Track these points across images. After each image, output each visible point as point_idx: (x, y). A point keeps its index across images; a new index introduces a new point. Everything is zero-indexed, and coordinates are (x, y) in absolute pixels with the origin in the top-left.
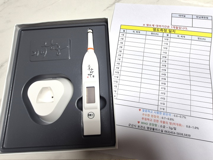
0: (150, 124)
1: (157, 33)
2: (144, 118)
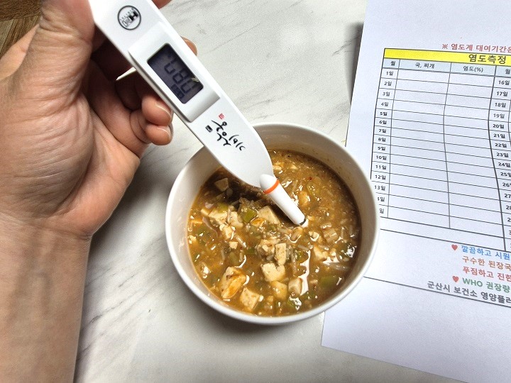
0: (490, 286)
1: (479, 66)
2: (470, 270)
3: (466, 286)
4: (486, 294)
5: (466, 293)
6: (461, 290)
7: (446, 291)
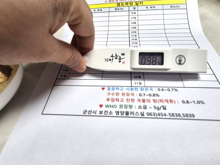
0: (121, 106)
1: (121, 8)
2: (110, 99)
3: (107, 109)
4: (118, 112)
5: (106, 113)
6: (103, 112)
7: (94, 114)
